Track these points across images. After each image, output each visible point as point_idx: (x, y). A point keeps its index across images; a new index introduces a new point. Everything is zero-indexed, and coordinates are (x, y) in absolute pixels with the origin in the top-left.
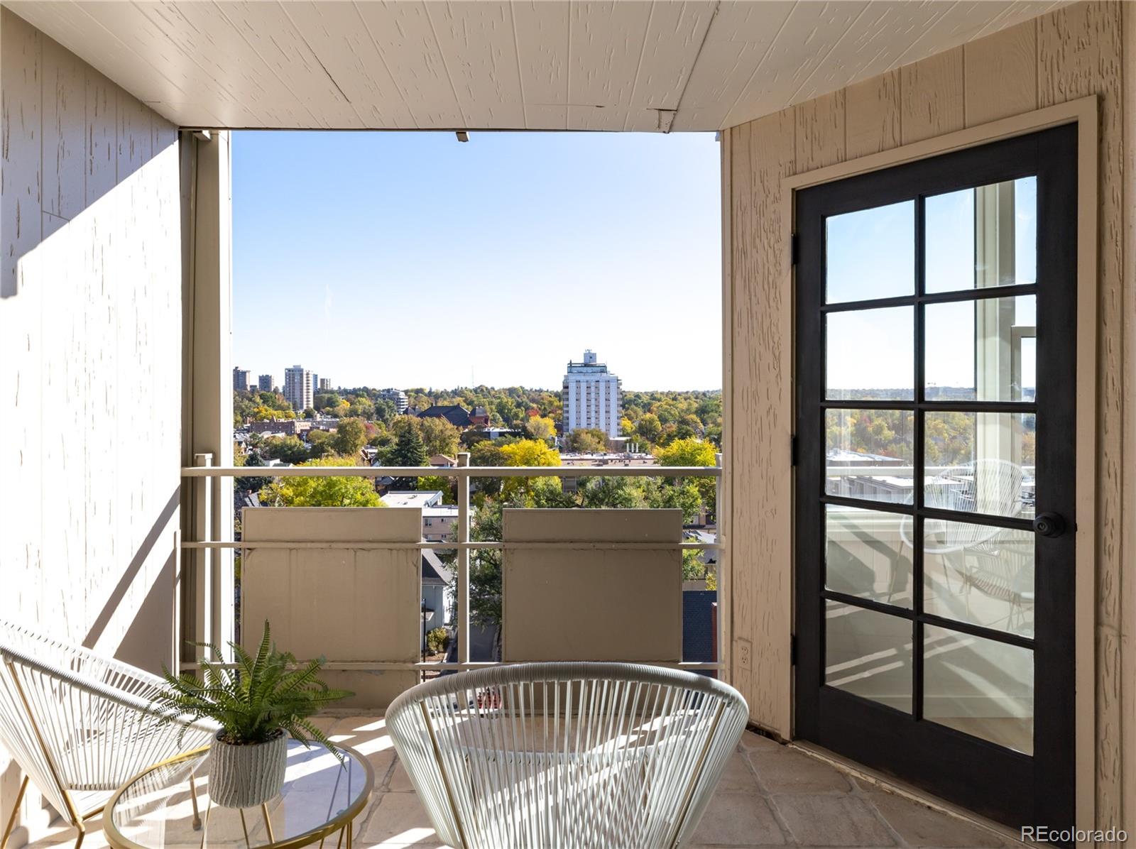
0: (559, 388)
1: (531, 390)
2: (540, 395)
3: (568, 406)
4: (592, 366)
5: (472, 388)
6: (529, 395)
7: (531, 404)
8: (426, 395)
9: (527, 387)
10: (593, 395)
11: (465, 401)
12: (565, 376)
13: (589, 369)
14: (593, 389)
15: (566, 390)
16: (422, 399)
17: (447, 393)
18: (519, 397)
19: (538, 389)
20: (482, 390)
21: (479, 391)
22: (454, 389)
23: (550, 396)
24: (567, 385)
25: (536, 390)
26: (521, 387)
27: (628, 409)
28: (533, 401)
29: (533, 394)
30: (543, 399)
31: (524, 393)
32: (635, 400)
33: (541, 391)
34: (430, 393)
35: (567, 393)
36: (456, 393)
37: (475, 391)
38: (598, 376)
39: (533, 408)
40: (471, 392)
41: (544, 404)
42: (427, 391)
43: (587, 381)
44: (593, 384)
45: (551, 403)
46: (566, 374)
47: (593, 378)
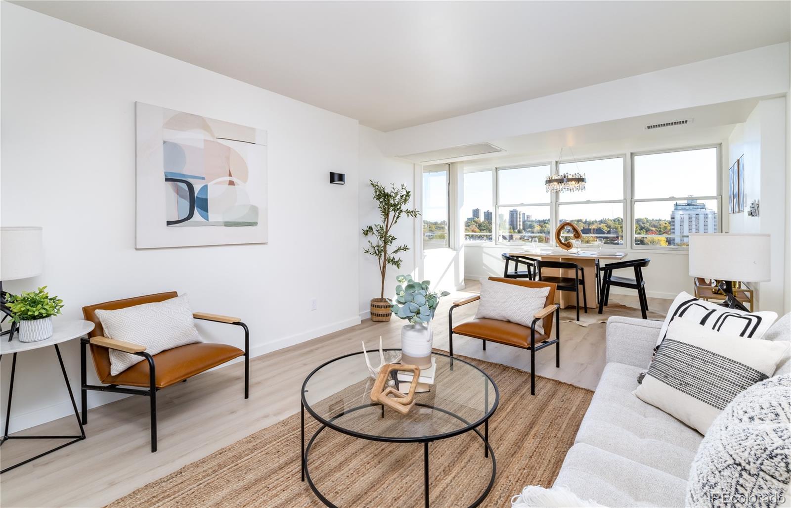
0: (669, 219)
1: (653, 220)
2: (658, 223)
3: (674, 229)
4: (694, 205)
5: (612, 219)
6: (651, 223)
7: (651, 228)
8: (583, 223)
9: (650, 218)
10: (694, 223)
11: (606, 226)
12: (672, 211)
13: (691, 207)
14: (694, 219)
15: (673, 220)
16: (580, 225)
17: (596, 222)
18: (643, 223)
19: (658, 219)
20: (619, 220)
21: (616, 220)
22: (600, 219)
23: (666, 224)
24: (673, 217)
25: (656, 220)
26: (646, 218)
28: (655, 226)
29: (653, 222)
30: (660, 225)
31: (647, 222)
33: (660, 220)
34: (586, 222)
35: (674, 222)
36: (601, 222)
37: (614, 221)
38: (698, 211)
39: (652, 230)
40: (611, 221)
41: (660, 228)
42: (584, 221)
43: (689, 214)
44: (694, 216)
45: (666, 228)
46: (673, 210)
47: (693, 213)
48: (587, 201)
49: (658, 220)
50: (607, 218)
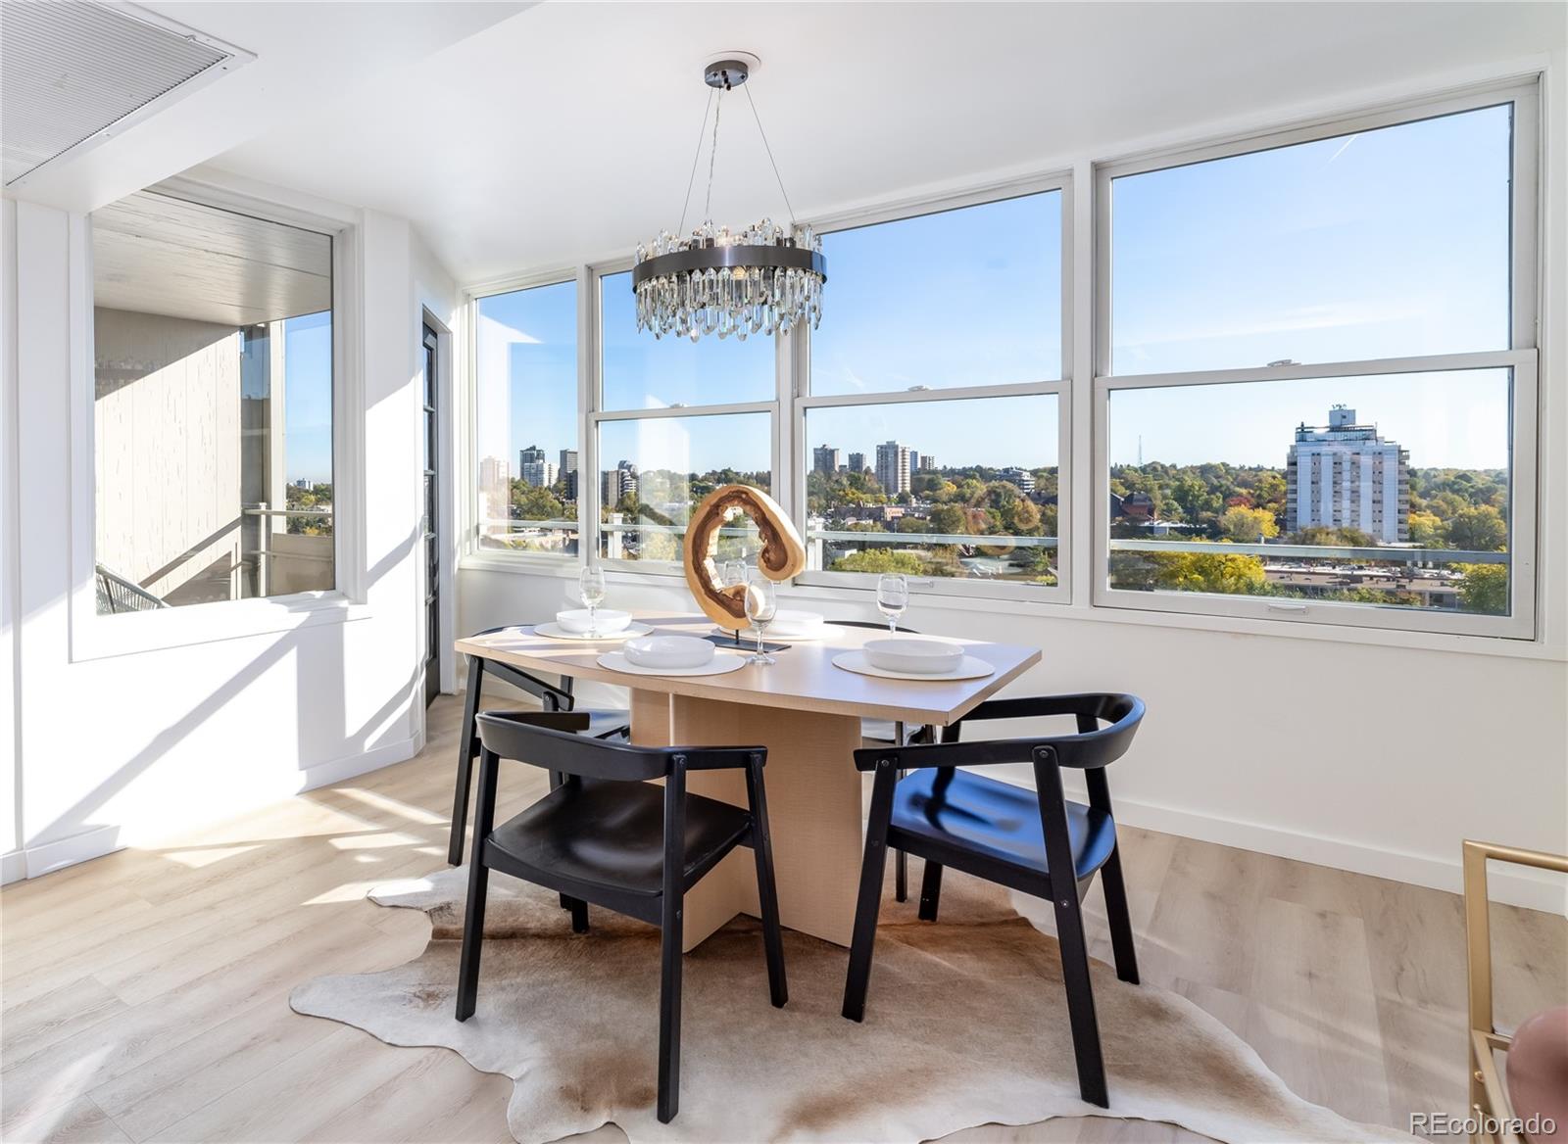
0: (1283, 465)
1: (1241, 468)
2: (1256, 476)
3: (1295, 492)
4: (1347, 430)
5: (1137, 465)
6: (1238, 475)
7: (1237, 489)
9: (1235, 464)
10: (1346, 475)
11: (1123, 484)
12: (1292, 447)
13: (1340, 436)
14: (1346, 466)
15: (1293, 468)
18: (1216, 479)
19: (1254, 466)
20: (1155, 469)
21: (1149, 469)
23: (1274, 477)
24: (1293, 461)
25: (1250, 469)
26: (1223, 464)
27: (1435, 497)
28: (1244, 484)
29: (1243, 474)
30: (1260, 481)
31: (1227, 473)
32: (1454, 483)
33: (1260, 469)
35: (1295, 473)
37: (1144, 470)
38: (1357, 446)
39: (1240, 495)
40: (1136, 470)
41: (1261, 489)
43: (1335, 454)
44: (1347, 458)
45: (1273, 488)
46: (1294, 443)
47: (1348, 450)
48: (912, 390)
49: (1254, 469)
50: (1124, 464)
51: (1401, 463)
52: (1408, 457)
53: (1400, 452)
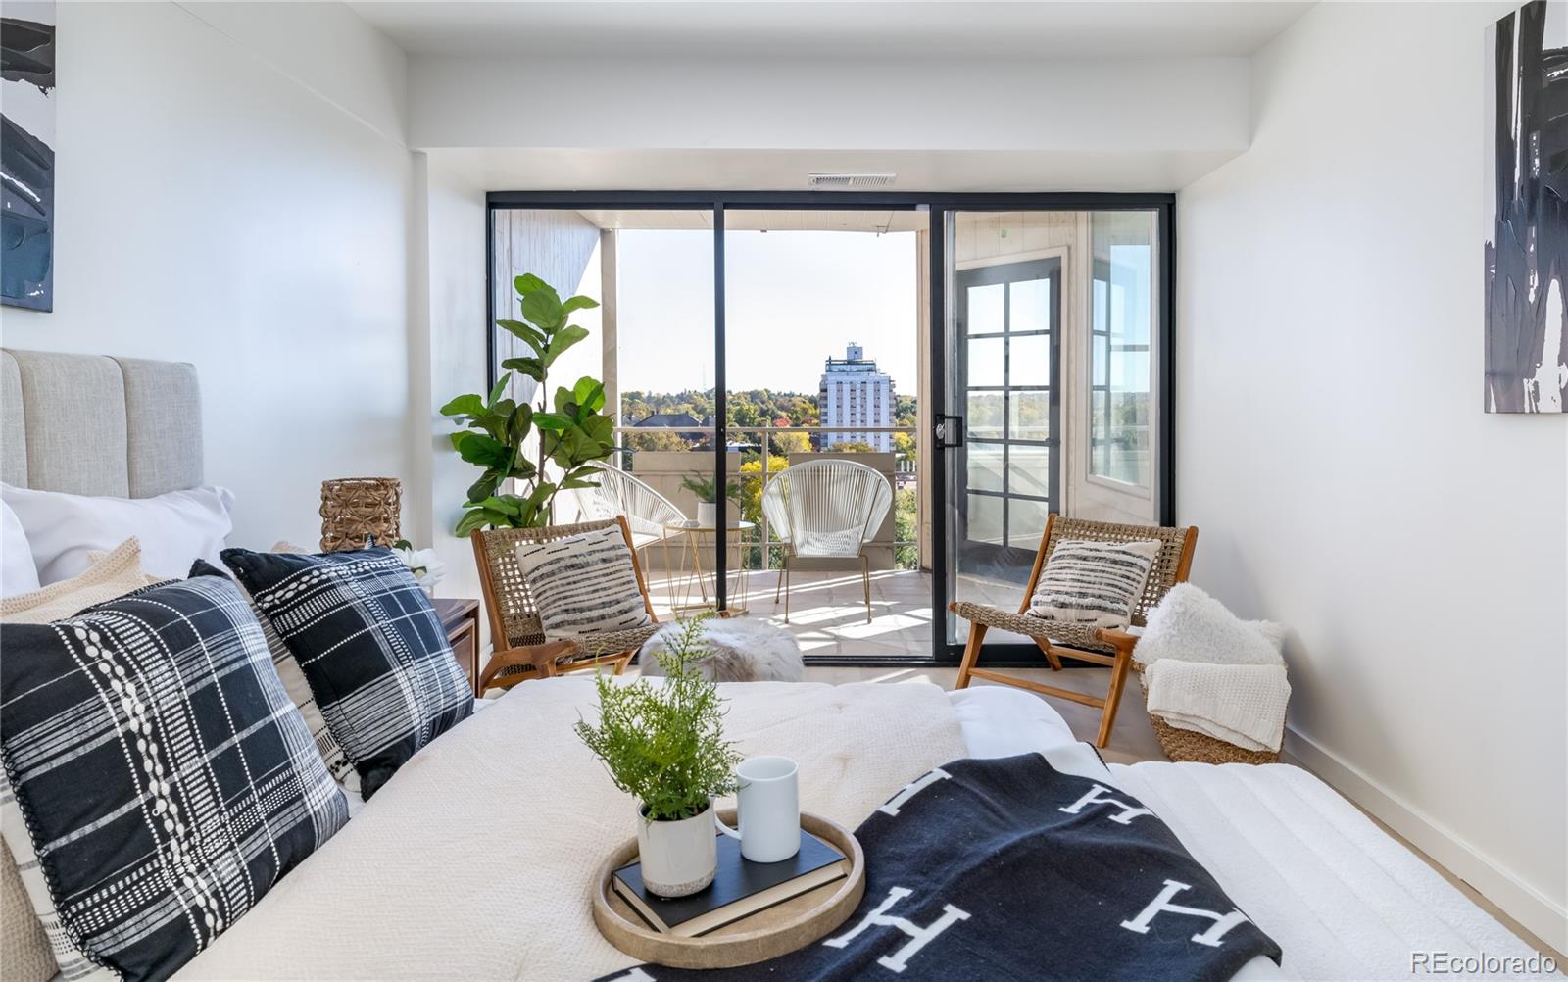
0: (815, 392)
1: (779, 394)
2: (790, 401)
3: (826, 414)
4: (857, 363)
5: (702, 391)
6: (777, 400)
9: (774, 391)
10: (858, 400)
11: (694, 409)
12: (823, 376)
13: (854, 368)
14: (858, 392)
15: (824, 394)
17: (671, 398)
18: (763, 403)
19: (788, 392)
22: (679, 393)
23: (804, 402)
24: (825, 388)
25: (785, 395)
26: (766, 390)
27: (904, 417)
28: (782, 408)
29: (781, 400)
30: (794, 405)
31: (770, 398)
32: (912, 407)
33: (791, 395)
34: (649, 397)
35: (826, 398)
36: (683, 398)
38: (864, 377)
39: (781, 417)
40: (702, 396)
41: (796, 412)
43: (851, 383)
44: (858, 386)
45: (805, 411)
46: (824, 373)
47: (858, 379)
49: (788, 395)
50: (692, 391)
51: (891, 391)
52: (894, 386)
53: (890, 381)
